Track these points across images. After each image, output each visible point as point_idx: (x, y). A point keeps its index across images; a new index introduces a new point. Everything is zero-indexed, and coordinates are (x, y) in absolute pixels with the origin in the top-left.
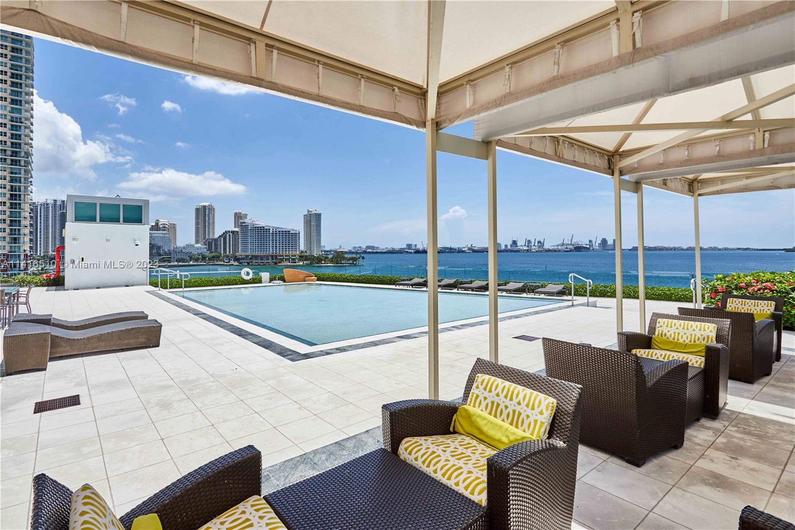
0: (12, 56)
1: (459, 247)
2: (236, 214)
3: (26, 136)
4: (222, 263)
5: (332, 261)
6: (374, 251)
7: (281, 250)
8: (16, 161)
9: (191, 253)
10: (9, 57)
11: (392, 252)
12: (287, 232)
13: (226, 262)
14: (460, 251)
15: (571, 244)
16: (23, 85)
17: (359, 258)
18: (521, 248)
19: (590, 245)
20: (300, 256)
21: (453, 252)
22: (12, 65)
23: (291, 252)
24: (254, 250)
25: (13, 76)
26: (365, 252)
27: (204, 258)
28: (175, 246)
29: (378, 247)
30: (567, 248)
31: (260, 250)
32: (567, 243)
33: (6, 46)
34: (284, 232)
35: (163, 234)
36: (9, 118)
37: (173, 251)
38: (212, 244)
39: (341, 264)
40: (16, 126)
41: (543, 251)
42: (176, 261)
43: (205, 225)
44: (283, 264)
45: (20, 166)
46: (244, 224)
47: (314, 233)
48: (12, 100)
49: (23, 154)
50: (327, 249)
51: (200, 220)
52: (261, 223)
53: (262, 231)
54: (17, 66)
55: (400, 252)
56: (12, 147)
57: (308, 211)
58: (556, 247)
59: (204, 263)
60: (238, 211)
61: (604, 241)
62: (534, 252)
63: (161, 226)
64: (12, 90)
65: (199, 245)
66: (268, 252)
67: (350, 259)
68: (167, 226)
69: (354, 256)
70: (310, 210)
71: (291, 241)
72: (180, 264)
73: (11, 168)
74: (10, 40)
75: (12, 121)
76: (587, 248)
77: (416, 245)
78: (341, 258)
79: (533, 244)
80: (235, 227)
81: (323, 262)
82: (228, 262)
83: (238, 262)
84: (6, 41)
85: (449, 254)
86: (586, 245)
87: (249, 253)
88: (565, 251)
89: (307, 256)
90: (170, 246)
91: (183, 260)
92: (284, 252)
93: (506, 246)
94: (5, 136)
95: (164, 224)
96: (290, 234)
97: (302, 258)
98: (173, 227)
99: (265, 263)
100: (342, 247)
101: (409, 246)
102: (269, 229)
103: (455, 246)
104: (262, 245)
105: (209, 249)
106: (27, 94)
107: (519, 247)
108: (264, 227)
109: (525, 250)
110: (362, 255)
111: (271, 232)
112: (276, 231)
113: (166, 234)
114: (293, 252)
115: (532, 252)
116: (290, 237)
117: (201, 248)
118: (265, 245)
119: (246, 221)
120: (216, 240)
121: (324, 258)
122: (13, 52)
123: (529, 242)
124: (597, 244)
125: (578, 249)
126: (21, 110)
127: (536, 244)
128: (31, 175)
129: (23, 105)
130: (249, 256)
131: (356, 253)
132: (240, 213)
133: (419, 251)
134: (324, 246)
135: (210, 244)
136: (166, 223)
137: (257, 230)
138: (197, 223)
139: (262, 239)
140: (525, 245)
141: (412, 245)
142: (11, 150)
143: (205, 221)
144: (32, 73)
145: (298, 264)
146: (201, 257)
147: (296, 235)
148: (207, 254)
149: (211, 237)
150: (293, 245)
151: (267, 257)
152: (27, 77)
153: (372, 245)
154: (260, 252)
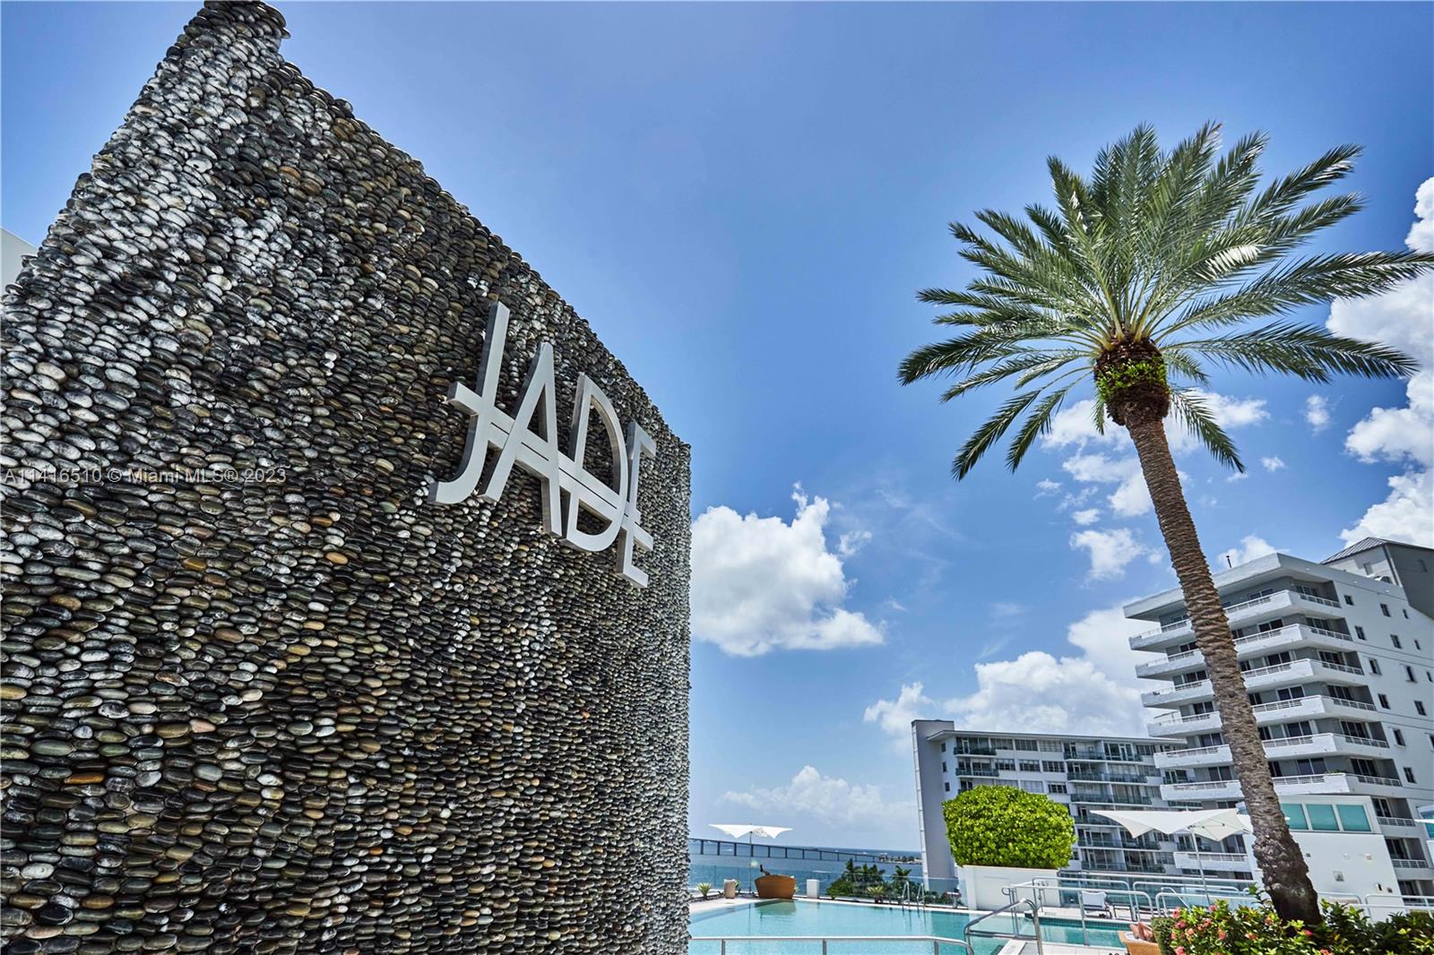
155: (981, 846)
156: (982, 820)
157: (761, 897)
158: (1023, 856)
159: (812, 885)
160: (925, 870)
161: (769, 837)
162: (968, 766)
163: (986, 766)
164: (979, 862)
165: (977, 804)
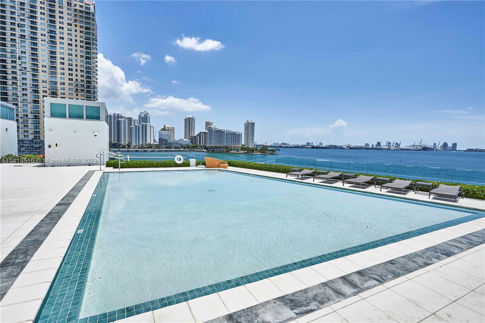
0: (86, 32)
1: (341, 145)
2: (206, 122)
3: (93, 77)
4: (198, 150)
5: (260, 151)
6: (286, 146)
7: (231, 144)
8: (89, 91)
9: (182, 144)
10: (84, 32)
11: (297, 147)
12: (235, 133)
13: (200, 150)
14: (341, 148)
15: (420, 146)
16: (91, 48)
17: (276, 150)
18: (383, 147)
19: (434, 147)
20: (241, 148)
21: (336, 148)
22: (86, 37)
23: (236, 145)
24: (216, 143)
25: (86, 43)
26: (280, 147)
27: (188, 147)
28: (174, 140)
29: (289, 144)
30: (416, 148)
31: (219, 143)
32: (417, 145)
33: (83, 26)
34: (233, 133)
35: (167, 133)
36: (85, 67)
37: (173, 142)
38: (193, 139)
39: (265, 153)
40: (89, 71)
41: (398, 149)
42: (174, 148)
43: (190, 129)
44: (232, 152)
45: (91, 94)
46: (210, 128)
47: (250, 135)
48: (86, 57)
49: (92, 87)
50: (258, 144)
51: (187, 126)
52: (220, 128)
53: (220, 133)
54: (88, 37)
55: (302, 147)
56: (87, 83)
57: (247, 121)
58: (409, 147)
59: (189, 150)
60: (207, 121)
61: (445, 145)
62: (392, 150)
63: (167, 129)
64: (86, 51)
65: (186, 140)
66: (223, 145)
67: (271, 150)
68: (170, 129)
69: (273, 148)
70: (248, 120)
71: (236, 139)
72: (176, 150)
73: (87, 95)
74: (85, 22)
75: (87, 69)
76: (432, 149)
77: (312, 143)
78: (265, 150)
79: (392, 145)
80: (206, 130)
81: (255, 152)
82: (201, 150)
83: (207, 150)
84: (82, 23)
85: (334, 149)
86: (431, 146)
87: (213, 145)
88: (415, 150)
89: (245, 148)
90: (171, 140)
91: (178, 148)
92: (232, 145)
93: (373, 145)
94: (83, 77)
95: (168, 127)
96: (236, 135)
97: (243, 149)
98: (173, 129)
99: (221, 151)
100: (267, 143)
101: (308, 144)
102: (224, 132)
103: (338, 144)
104: (220, 141)
105: (192, 142)
106: (93, 53)
107: (381, 147)
108: (221, 130)
109: (386, 149)
110: (278, 148)
111: (225, 133)
112: (228, 133)
113: (169, 133)
114: (238, 145)
115: (391, 150)
116: (236, 136)
117: (187, 141)
118: (222, 141)
119: (211, 126)
120: (195, 137)
121: (255, 149)
122: (86, 29)
123: (389, 143)
124: (440, 146)
125: (425, 149)
126: (90, 62)
127: (394, 145)
128: (97, 98)
129: (91, 59)
130: (213, 146)
131: (275, 147)
132: (209, 122)
133: (314, 147)
134: (256, 142)
135: (192, 139)
136: (169, 127)
137: (217, 132)
138: (185, 127)
139: (220, 137)
140: (386, 145)
141: (310, 143)
142: (86, 85)
143: (190, 126)
144: (96, 41)
145: (240, 152)
146: (187, 146)
147: (239, 135)
148: (191, 145)
149: (193, 135)
150: (238, 141)
151: (223, 147)
152: (93, 44)
153: (285, 143)
154: (219, 144)
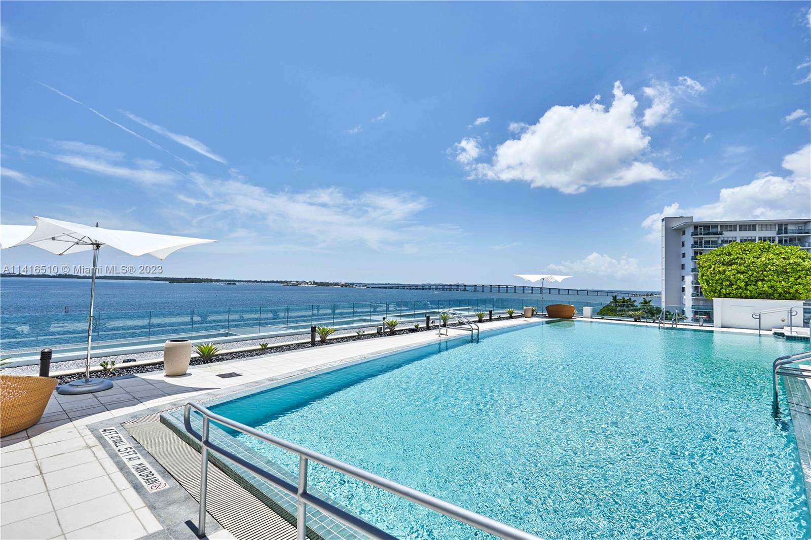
155: (731, 285)
156: (734, 267)
157: (549, 317)
158: (771, 291)
159: (587, 310)
160: (663, 300)
161: (556, 281)
162: (701, 242)
163: (715, 243)
164: (727, 296)
165: (730, 254)
